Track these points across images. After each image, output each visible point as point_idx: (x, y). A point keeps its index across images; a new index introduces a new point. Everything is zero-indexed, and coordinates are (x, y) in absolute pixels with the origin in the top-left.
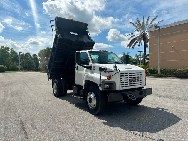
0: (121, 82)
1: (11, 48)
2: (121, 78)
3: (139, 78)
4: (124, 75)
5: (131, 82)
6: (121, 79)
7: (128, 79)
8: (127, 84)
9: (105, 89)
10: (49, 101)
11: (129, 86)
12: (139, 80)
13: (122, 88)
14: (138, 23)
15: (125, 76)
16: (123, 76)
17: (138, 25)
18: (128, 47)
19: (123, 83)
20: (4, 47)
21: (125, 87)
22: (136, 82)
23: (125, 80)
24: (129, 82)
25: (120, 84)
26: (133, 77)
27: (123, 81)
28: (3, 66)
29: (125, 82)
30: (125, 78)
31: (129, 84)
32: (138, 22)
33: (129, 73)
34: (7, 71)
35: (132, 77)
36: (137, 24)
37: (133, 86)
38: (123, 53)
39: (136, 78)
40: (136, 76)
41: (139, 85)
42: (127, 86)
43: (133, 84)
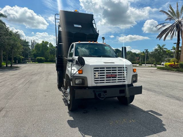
0: (95, 77)
1: (49, 43)
2: (95, 73)
3: (123, 74)
4: (99, 69)
5: (110, 78)
6: (95, 75)
7: (105, 74)
8: (104, 80)
9: (76, 84)
10: (47, 92)
11: (106, 82)
12: (122, 76)
13: (96, 84)
14: (171, 11)
15: (100, 71)
16: (98, 71)
17: (171, 13)
18: (159, 38)
19: (98, 78)
20: (45, 42)
21: (100, 83)
22: (117, 78)
23: (100, 76)
24: (106, 78)
25: (93, 79)
26: (112, 73)
27: (97, 77)
28: (43, 58)
29: (100, 78)
30: (100, 73)
31: (106, 80)
32: (171, 9)
33: (106, 68)
34: (46, 63)
35: (110, 73)
36: (169, 11)
37: (112, 82)
38: (158, 45)
39: (117, 74)
40: (117, 71)
41: (121, 82)
42: (104, 83)
43: (112, 80)
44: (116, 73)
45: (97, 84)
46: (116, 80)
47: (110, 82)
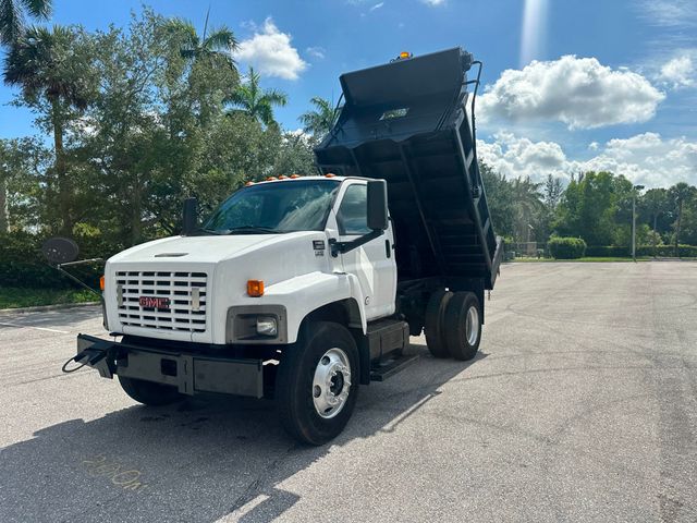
0: (118, 303)
3: (189, 298)
4: (126, 278)
5: (153, 310)
7: (139, 295)
8: (139, 317)
11: (145, 326)
12: (189, 307)
15: (129, 282)
16: (124, 283)
21: (131, 324)
22: (172, 315)
23: (130, 300)
25: (115, 310)
26: (159, 292)
28: (573, 240)
29: (130, 308)
30: (130, 290)
31: (144, 318)
33: (144, 274)
37: (160, 327)
39: (172, 297)
40: (172, 288)
41: (188, 330)
42: (139, 325)
43: (160, 319)
44: (168, 292)
45: (125, 327)
46: (169, 320)
47: (155, 327)
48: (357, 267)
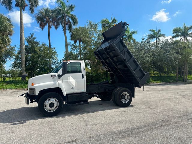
48: (68, 81)
